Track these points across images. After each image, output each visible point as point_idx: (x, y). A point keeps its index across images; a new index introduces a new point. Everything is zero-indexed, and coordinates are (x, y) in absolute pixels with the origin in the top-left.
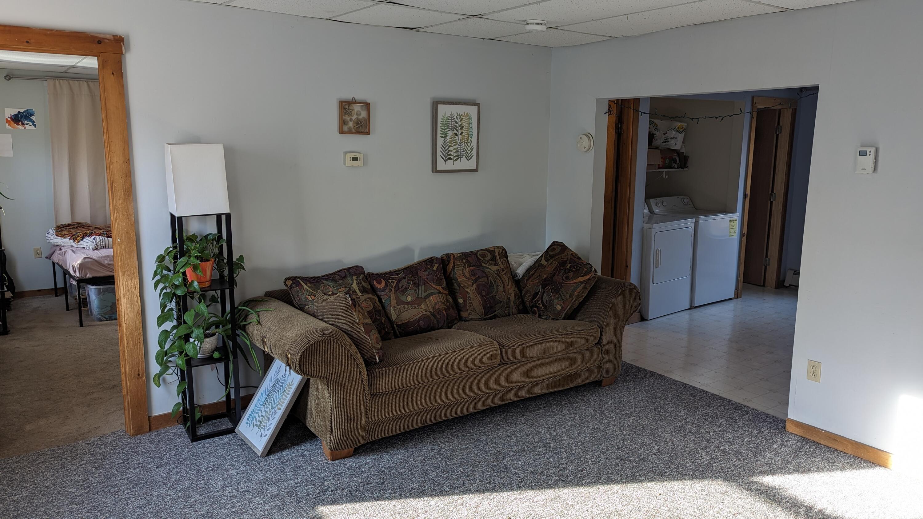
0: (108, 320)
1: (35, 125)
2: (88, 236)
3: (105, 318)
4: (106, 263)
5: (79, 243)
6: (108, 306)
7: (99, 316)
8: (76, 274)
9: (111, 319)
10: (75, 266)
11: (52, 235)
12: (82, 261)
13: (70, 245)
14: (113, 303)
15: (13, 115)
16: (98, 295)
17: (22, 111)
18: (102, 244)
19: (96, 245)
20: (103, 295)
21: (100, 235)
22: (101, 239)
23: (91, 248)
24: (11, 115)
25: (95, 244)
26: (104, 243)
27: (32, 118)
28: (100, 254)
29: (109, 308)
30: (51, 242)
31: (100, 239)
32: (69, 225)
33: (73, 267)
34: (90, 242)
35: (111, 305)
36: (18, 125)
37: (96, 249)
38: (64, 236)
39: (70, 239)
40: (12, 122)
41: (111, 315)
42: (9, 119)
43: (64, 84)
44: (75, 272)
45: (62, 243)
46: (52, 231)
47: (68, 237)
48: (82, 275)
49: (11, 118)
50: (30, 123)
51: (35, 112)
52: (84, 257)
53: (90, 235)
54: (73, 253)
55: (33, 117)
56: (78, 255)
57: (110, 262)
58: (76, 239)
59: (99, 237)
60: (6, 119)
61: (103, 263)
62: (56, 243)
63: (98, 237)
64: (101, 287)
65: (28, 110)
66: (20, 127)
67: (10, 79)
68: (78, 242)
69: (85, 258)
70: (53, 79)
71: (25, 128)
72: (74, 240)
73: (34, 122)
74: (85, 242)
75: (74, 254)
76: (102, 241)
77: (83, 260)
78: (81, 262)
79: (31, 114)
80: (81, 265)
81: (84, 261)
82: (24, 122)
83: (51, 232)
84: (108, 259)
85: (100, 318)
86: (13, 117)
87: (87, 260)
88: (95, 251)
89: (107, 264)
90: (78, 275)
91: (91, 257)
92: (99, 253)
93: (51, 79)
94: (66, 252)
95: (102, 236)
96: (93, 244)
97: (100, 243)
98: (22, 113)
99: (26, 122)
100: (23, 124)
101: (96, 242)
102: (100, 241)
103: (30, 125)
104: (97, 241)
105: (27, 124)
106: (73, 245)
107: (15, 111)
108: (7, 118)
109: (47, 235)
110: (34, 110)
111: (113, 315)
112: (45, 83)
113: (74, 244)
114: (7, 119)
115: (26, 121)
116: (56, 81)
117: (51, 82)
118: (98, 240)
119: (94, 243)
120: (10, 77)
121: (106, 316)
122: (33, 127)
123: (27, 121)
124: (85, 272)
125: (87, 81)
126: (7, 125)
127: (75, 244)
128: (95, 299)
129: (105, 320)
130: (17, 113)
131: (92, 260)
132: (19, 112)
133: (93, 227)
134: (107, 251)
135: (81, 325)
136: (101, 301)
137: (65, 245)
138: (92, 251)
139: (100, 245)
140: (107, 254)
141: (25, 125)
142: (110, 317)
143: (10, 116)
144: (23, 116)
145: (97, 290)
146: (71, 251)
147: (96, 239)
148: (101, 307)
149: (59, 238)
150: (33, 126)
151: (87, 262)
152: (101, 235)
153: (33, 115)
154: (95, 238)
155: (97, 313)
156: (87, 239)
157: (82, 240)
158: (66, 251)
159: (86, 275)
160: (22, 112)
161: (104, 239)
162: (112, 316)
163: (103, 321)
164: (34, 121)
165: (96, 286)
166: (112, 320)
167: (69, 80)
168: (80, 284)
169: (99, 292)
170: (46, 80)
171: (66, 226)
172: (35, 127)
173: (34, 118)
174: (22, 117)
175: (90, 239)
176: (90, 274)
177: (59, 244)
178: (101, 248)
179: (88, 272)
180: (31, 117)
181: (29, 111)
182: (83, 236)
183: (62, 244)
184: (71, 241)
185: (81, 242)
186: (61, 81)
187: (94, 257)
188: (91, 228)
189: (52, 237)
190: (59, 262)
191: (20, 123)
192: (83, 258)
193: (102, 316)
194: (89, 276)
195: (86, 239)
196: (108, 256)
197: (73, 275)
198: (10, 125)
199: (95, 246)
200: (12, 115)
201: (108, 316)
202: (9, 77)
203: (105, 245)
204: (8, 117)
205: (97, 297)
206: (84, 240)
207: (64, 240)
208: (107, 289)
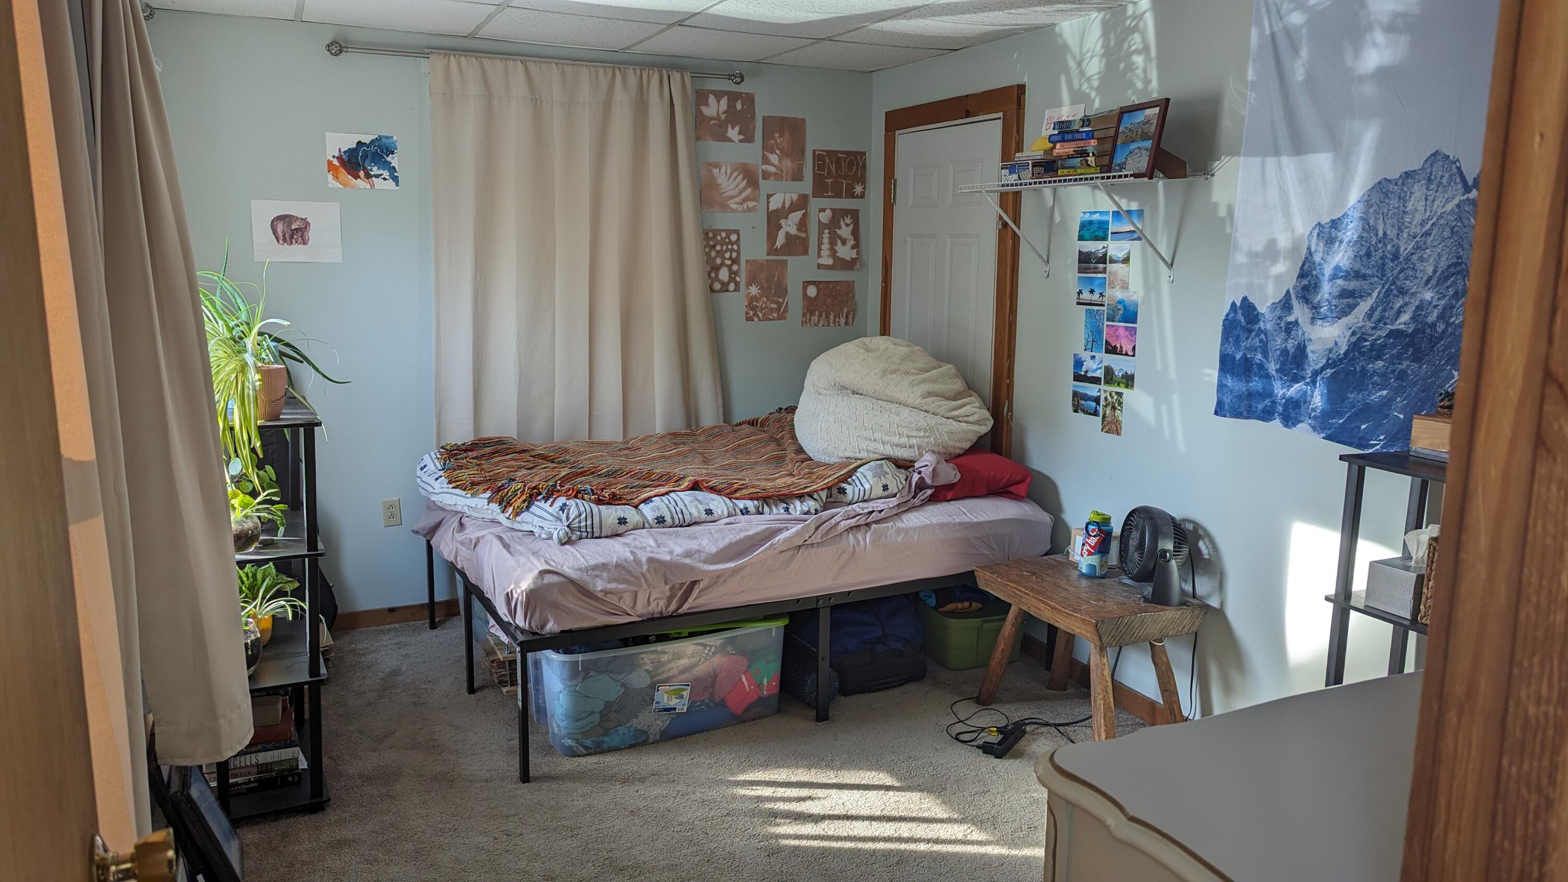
0: (590, 754)
1: (396, 179)
2: (546, 499)
3: (586, 747)
4: (599, 589)
5: (518, 519)
6: (592, 712)
7: (569, 742)
8: (514, 618)
9: (599, 750)
10: (515, 596)
11: (437, 479)
12: (534, 583)
13: (491, 517)
14: (607, 702)
15: (345, 152)
16: (570, 681)
17: (367, 139)
18: (583, 524)
19: (568, 526)
20: (584, 679)
21: (576, 497)
22: (582, 509)
23: (555, 536)
24: (340, 150)
25: (566, 524)
26: (589, 522)
27: (389, 159)
28: (582, 559)
29: (596, 718)
30: (434, 498)
31: (578, 509)
32: (473, 446)
33: (509, 598)
34: (551, 518)
35: (602, 708)
36: (357, 177)
37: (569, 542)
38: (471, 487)
39: (490, 500)
40: (343, 171)
41: (601, 738)
42: (336, 162)
43: (470, 65)
44: (513, 613)
45: (466, 509)
46: (432, 462)
47: (485, 491)
48: (533, 625)
49: (339, 158)
50: (386, 174)
51: (398, 145)
52: (541, 568)
53: (550, 494)
54: (504, 552)
55: (393, 158)
56: (522, 559)
57: (609, 586)
58: (509, 504)
59: (577, 505)
60: (329, 160)
61: (591, 588)
62: (450, 505)
63: (571, 503)
64: (580, 657)
65: (380, 138)
66: (361, 183)
67: (341, 51)
68: (517, 514)
69: (543, 573)
70: (445, 55)
71: (372, 186)
72: (504, 503)
73: (396, 171)
74: (535, 515)
75: (508, 555)
76: (583, 516)
77: (537, 578)
78: (532, 586)
79: (387, 149)
80: (532, 595)
81: (539, 581)
82: (371, 170)
83: (431, 467)
84: (605, 574)
85: (571, 747)
86: (344, 157)
87: (549, 579)
88: (567, 547)
89: (601, 591)
90: (520, 621)
91: (558, 569)
92: (578, 556)
93: (440, 54)
94: (481, 541)
95: (583, 498)
96: (559, 523)
97: (580, 522)
98: (368, 146)
99: (375, 171)
100: (368, 176)
101: (568, 518)
102: (580, 515)
103: (385, 179)
104: (572, 517)
105: (377, 176)
106: (497, 517)
107: (349, 142)
108: (331, 159)
109: (419, 473)
110: (395, 138)
111: (606, 739)
112: (424, 65)
113: (502, 518)
114: (330, 163)
115: (375, 168)
116: (452, 58)
117: (438, 62)
118: (573, 513)
119: (561, 521)
120: (341, 46)
121: (588, 743)
122: (390, 184)
123: (379, 169)
124: (541, 615)
125: (525, 61)
126: (330, 177)
127: (508, 518)
128: (561, 692)
129: (585, 752)
130: (354, 146)
131: (562, 579)
132: (360, 143)
133: (533, 453)
134: (599, 548)
135: (525, 777)
136: (579, 697)
137: (477, 515)
138: (558, 546)
139: (580, 527)
140: (601, 560)
141: (374, 179)
142: (599, 744)
143: (337, 154)
144: (369, 154)
145: (568, 665)
146: (497, 544)
147: (569, 509)
148: (576, 716)
149: (458, 491)
150: (391, 180)
151: (550, 585)
152: (580, 495)
153: (392, 153)
154: (565, 505)
155: (564, 731)
156: (541, 508)
157: (528, 508)
158: (483, 537)
159: (543, 626)
160: (368, 142)
161: (588, 510)
162: (603, 742)
163: (579, 756)
164: (394, 168)
165: (565, 653)
166: (602, 752)
167: (481, 57)
168: (529, 655)
169: (575, 673)
170: (426, 56)
171: (466, 451)
172: (397, 185)
173: (393, 160)
174: (365, 156)
175: (551, 510)
176: (557, 621)
177: (459, 509)
178: (581, 538)
179: (550, 617)
180: (388, 156)
181: (384, 140)
182: (531, 496)
183: (467, 511)
184: (495, 507)
185: (525, 516)
186: (463, 59)
187: (567, 570)
188: (526, 456)
189: (437, 485)
190: (456, 559)
191: (362, 173)
192: (536, 572)
193: (577, 741)
194: (551, 627)
195: (538, 507)
196: (604, 564)
197: (505, 619)
198: (336, 178)
199: (567, 534)
200: (343, 150)
201: (592, 741)
202: (337, 47)
203: (593, 528)
204: (334, 157)
205: (566, 686)
206: (533, 509)
207: (474, 502)
208: (595, 662)
